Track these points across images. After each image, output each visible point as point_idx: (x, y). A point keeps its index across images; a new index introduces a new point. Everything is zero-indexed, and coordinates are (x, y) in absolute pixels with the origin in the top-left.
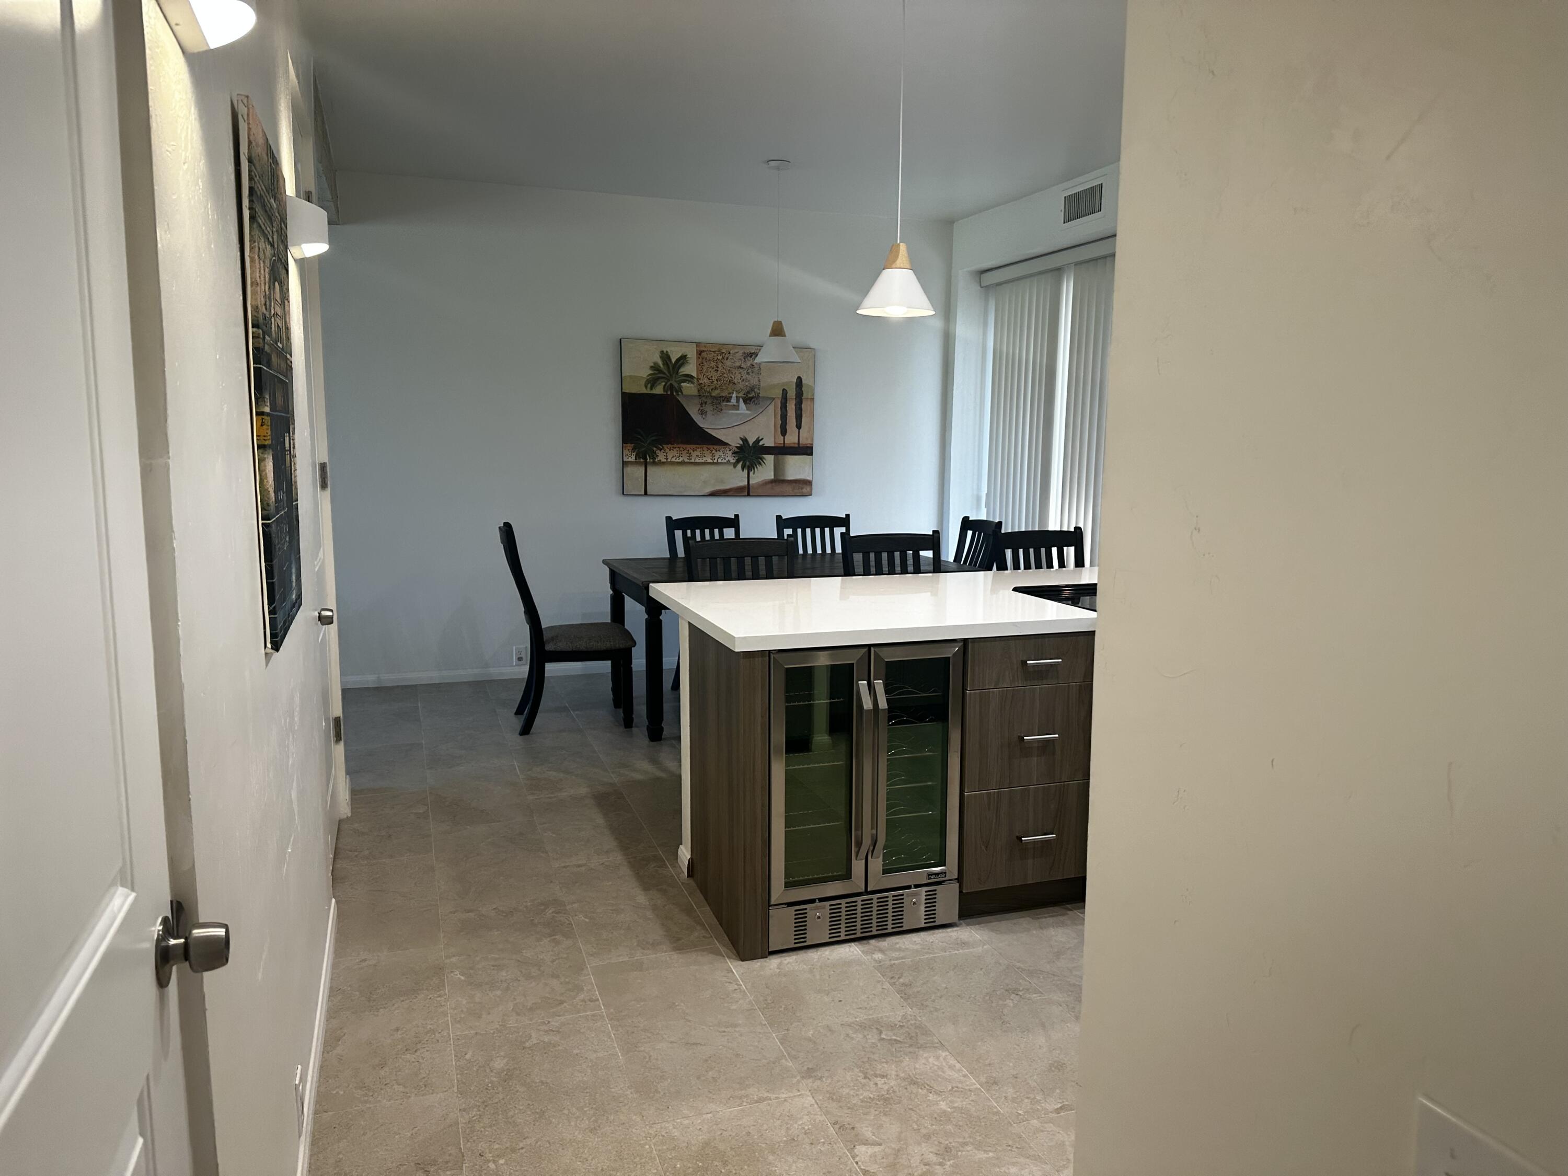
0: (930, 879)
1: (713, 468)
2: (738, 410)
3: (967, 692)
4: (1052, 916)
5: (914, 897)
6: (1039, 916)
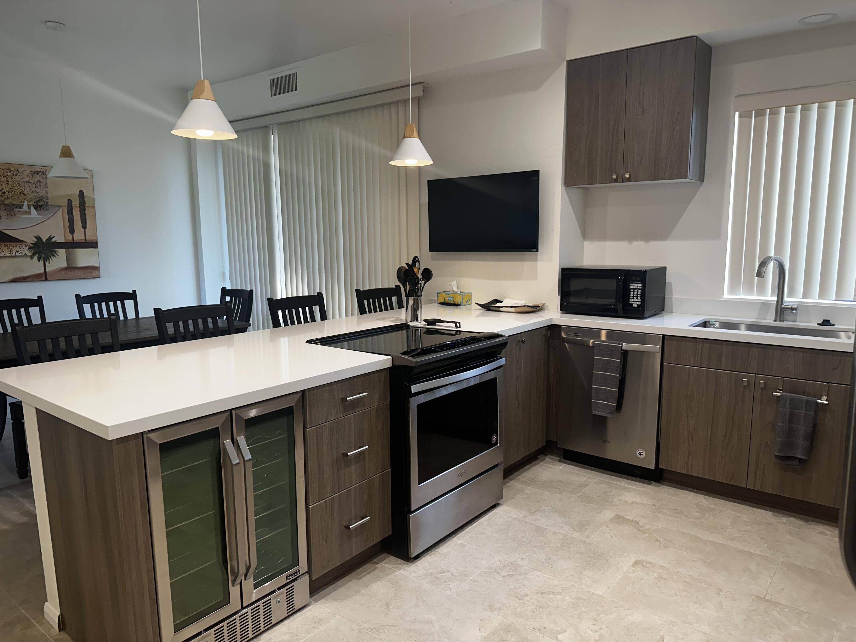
0: (289, 579)
1: (12, 260)
2: (30, 214)
3: (307, 429)
4: (369, 573)
5: (278, 598)
6: (360, 576)
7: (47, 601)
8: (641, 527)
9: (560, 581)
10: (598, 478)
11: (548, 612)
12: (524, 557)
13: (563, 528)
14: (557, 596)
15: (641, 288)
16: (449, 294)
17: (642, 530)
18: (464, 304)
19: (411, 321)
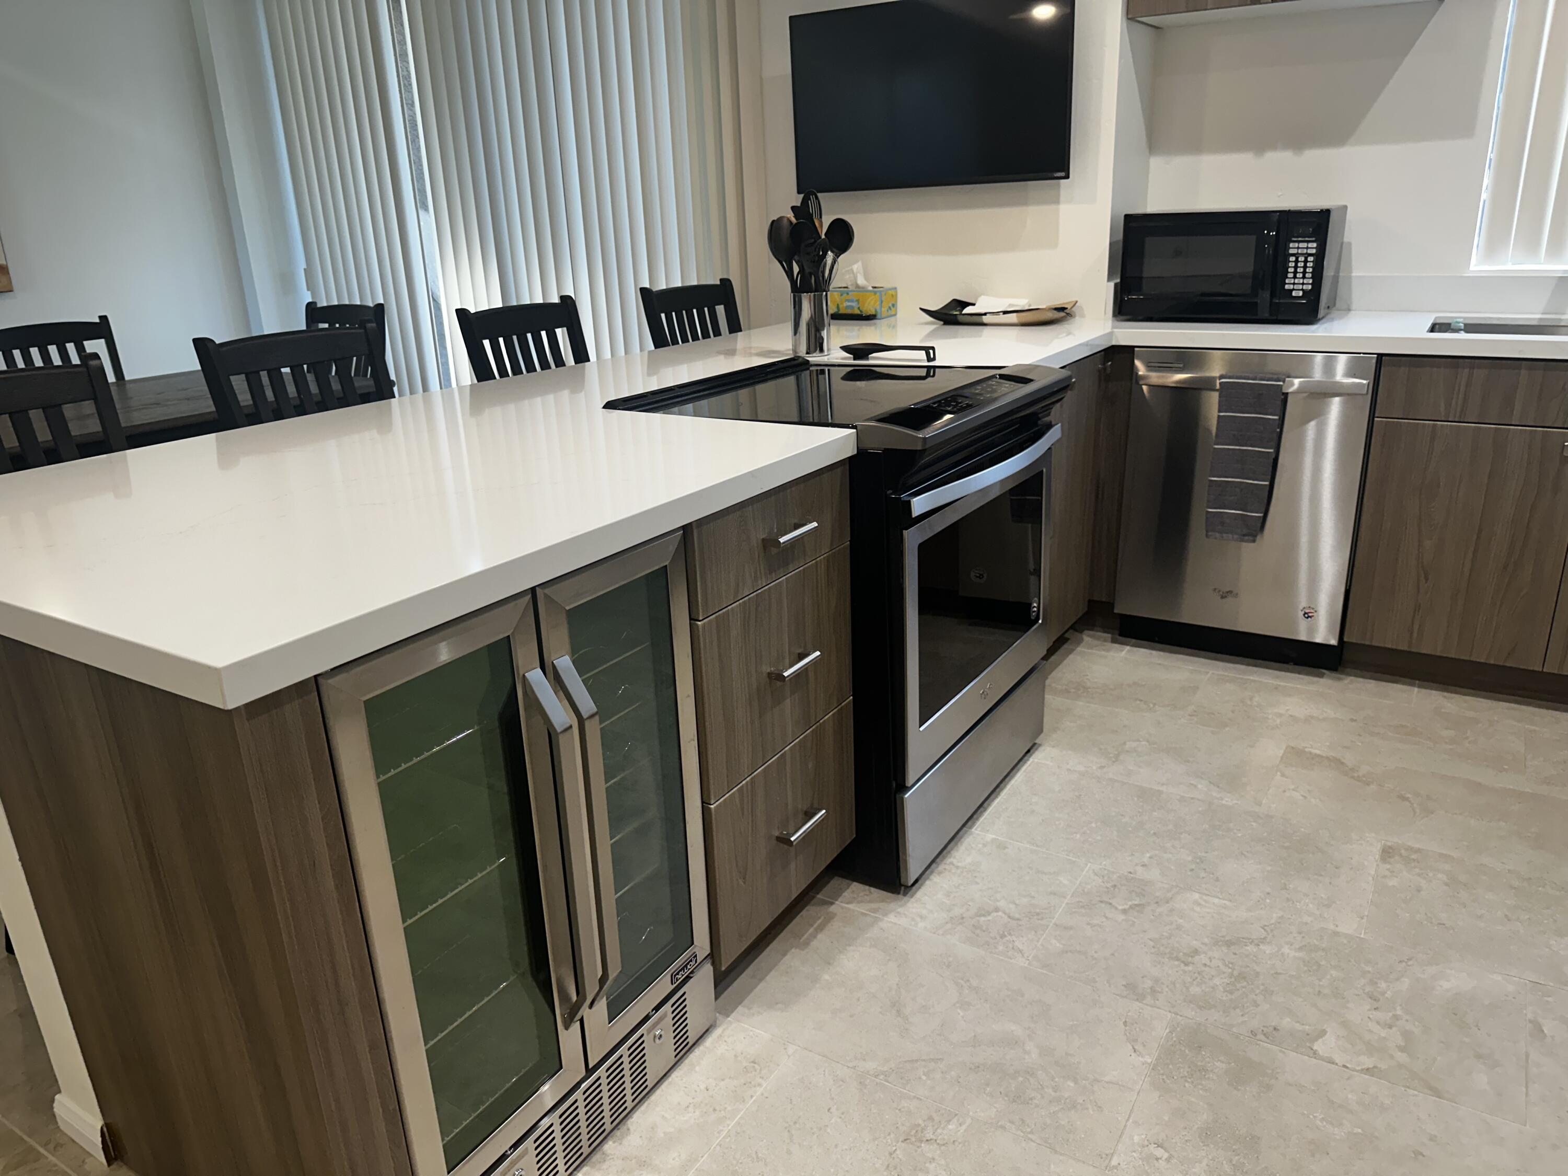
0: (677, 980)
3: (699, 623)
4: (820, 929)
5: (656, 1029)
6: (803, 939)
7: (59, 1092)
8: (1352, 770)
9: (1250, 911)
10: (1211, 672)
11: (1262, 987)
12: (1146, 860)
13: (1195, 786)
14: (1261, 947)
15: (1314, 251)
16: (848, 294)
17: (1358, 776)
18: (883, 316)
19: (807, 353)
